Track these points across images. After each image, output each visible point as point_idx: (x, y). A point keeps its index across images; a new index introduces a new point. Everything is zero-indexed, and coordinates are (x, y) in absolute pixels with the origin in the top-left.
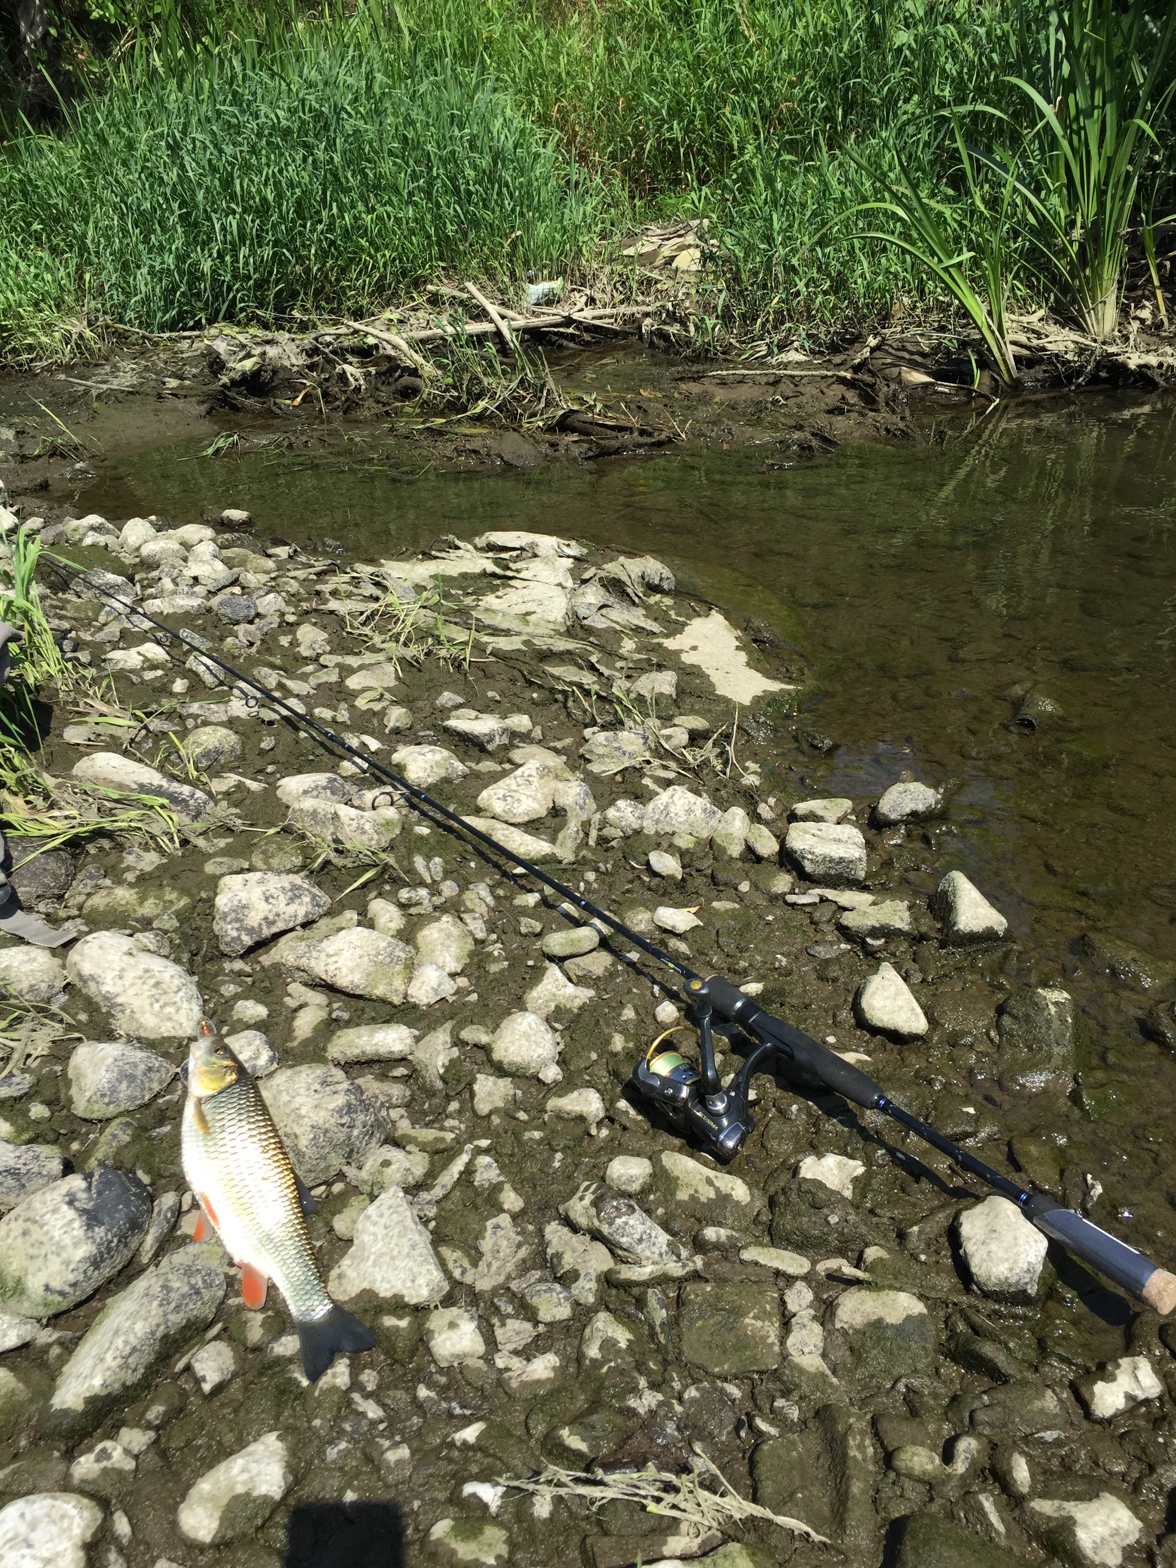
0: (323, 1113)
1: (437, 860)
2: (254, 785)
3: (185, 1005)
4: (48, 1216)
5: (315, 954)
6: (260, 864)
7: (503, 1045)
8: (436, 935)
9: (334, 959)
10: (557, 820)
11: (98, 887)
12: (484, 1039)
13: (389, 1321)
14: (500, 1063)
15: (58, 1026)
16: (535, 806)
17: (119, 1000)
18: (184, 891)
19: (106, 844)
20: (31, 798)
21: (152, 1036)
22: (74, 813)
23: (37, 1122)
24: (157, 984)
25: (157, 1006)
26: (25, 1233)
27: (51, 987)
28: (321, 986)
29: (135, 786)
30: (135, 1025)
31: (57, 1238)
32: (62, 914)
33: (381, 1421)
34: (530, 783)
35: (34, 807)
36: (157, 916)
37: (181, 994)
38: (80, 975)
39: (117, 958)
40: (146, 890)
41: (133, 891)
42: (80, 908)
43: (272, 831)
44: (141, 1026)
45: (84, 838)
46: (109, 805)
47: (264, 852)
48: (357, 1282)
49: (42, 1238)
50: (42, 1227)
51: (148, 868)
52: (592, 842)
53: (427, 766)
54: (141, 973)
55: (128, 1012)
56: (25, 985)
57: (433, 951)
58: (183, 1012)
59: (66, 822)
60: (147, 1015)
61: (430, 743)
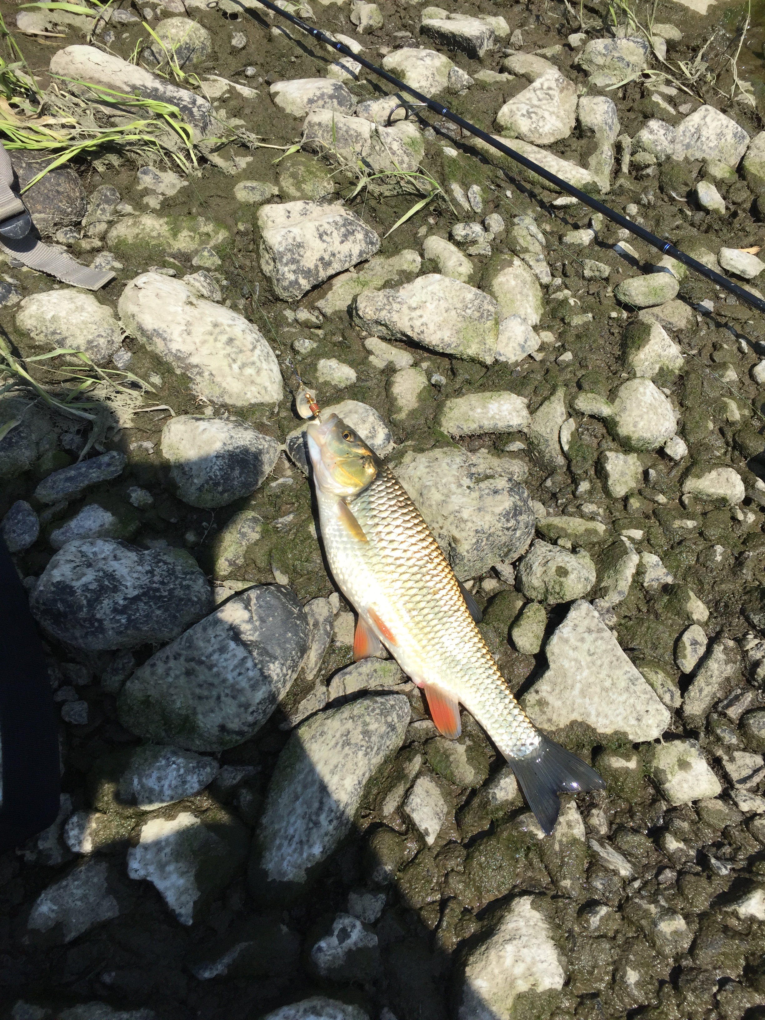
0: (488, 518)
1: (476, 188)
2: (246, 91)
3: (265, 365)
4: (215, 656)
5: (396, 306)
6: (292, 191)
7: (630, 419)
8: (513, 283)
9: (418, 312)
10: (583, 142)
11: (120, 215)
12: (606, 411)
13: (617, 763)
14: (628, 438)
15: (135, 393)
16: (559, 125)
17: (194, 360)
18: (220, 222)
19: (114, 159)
20: (16, 100)
21: (239, 404)
22: (72, 120)
23: (142, 510)
24: (231, 341)
25: (235, 366)
26: (189, 673)
27: (110, 342)
28: (401, 341)
29: (128, 89)
30: (217, 391)
31: (231, 680)
32: (85, 245)
33: (635, 879)
34: (551, 97)
35: (22, 112)
36: (196, 252)
37: (257, 352)
38: (141, 329)
39: (180, 309)
40: (176, 220)
41: (163, 221)
42: (103, 238)
43: (293, 149)
44: (224, 392)
45: (89, 153)
46: (107, 110)
47: (294, 176)
48: (564, 712)
49: (210, 680)
50: (210, 668)
51: (171, 192)
52: (625, 168)
53: (429, 73)
54: (210, 328)
55: (206, 374)
56: (81, 341)
57: (512, 301)
58: (264, 373)
59: (64, 131)
60: (229, 379)
61: (410, 46)
